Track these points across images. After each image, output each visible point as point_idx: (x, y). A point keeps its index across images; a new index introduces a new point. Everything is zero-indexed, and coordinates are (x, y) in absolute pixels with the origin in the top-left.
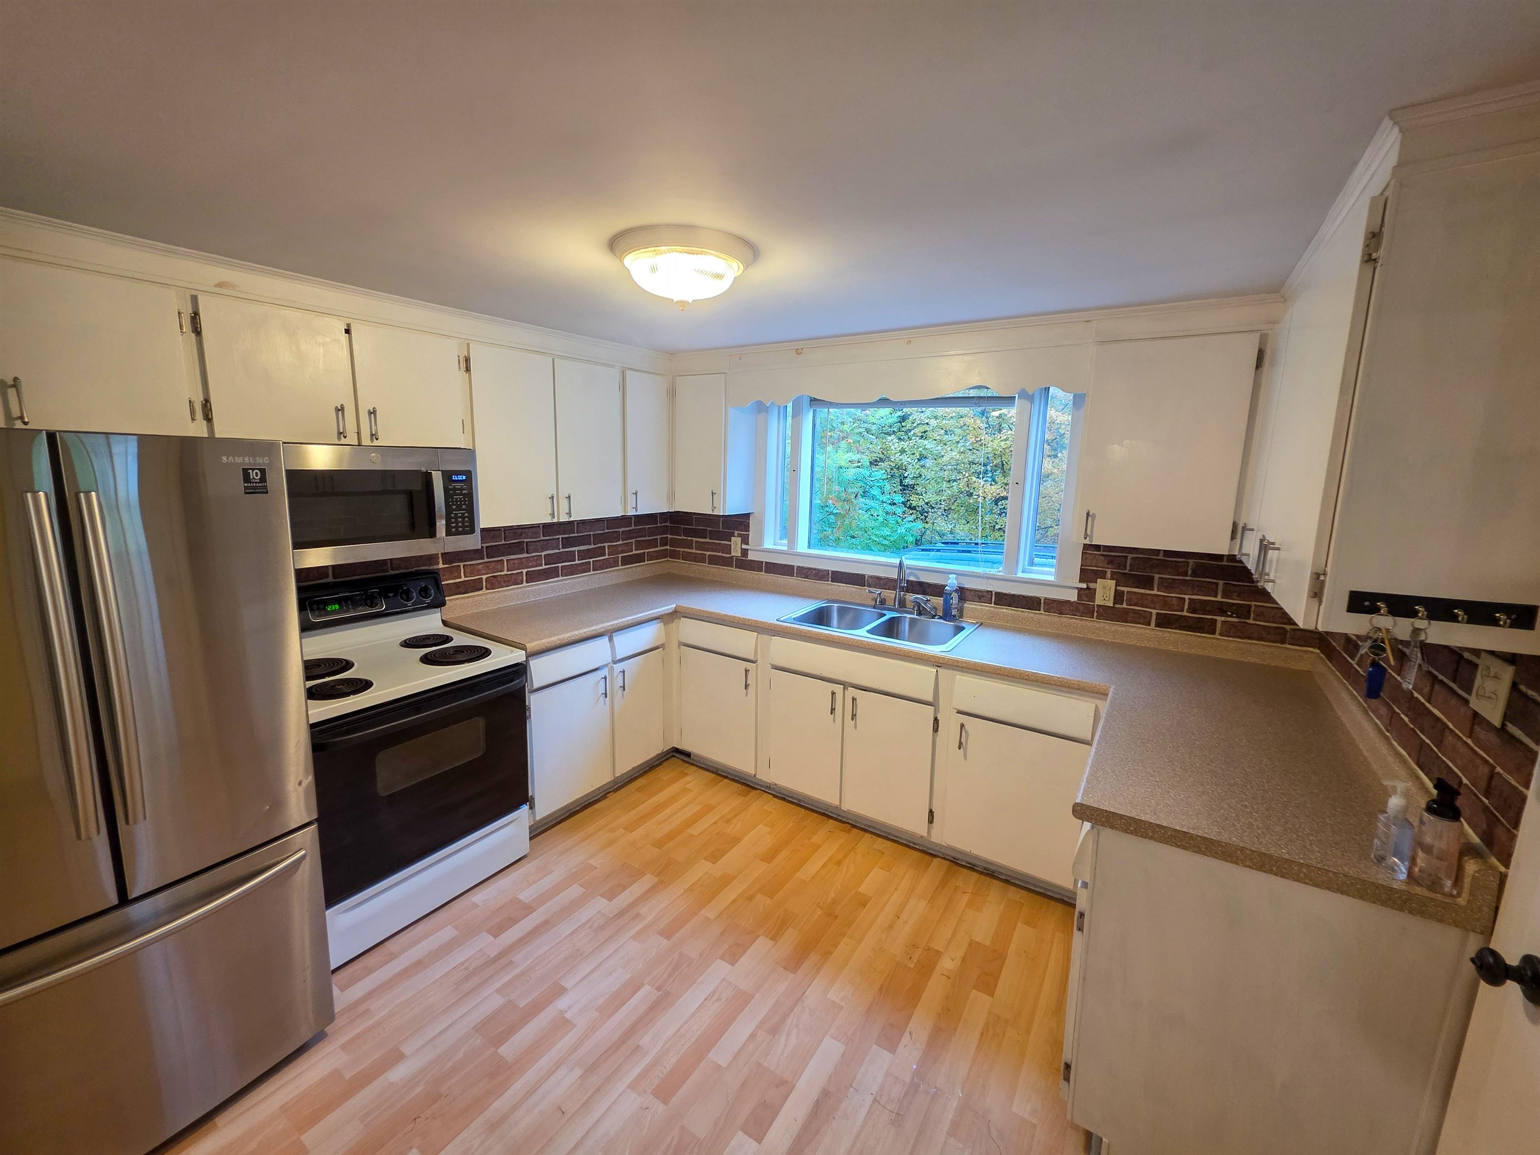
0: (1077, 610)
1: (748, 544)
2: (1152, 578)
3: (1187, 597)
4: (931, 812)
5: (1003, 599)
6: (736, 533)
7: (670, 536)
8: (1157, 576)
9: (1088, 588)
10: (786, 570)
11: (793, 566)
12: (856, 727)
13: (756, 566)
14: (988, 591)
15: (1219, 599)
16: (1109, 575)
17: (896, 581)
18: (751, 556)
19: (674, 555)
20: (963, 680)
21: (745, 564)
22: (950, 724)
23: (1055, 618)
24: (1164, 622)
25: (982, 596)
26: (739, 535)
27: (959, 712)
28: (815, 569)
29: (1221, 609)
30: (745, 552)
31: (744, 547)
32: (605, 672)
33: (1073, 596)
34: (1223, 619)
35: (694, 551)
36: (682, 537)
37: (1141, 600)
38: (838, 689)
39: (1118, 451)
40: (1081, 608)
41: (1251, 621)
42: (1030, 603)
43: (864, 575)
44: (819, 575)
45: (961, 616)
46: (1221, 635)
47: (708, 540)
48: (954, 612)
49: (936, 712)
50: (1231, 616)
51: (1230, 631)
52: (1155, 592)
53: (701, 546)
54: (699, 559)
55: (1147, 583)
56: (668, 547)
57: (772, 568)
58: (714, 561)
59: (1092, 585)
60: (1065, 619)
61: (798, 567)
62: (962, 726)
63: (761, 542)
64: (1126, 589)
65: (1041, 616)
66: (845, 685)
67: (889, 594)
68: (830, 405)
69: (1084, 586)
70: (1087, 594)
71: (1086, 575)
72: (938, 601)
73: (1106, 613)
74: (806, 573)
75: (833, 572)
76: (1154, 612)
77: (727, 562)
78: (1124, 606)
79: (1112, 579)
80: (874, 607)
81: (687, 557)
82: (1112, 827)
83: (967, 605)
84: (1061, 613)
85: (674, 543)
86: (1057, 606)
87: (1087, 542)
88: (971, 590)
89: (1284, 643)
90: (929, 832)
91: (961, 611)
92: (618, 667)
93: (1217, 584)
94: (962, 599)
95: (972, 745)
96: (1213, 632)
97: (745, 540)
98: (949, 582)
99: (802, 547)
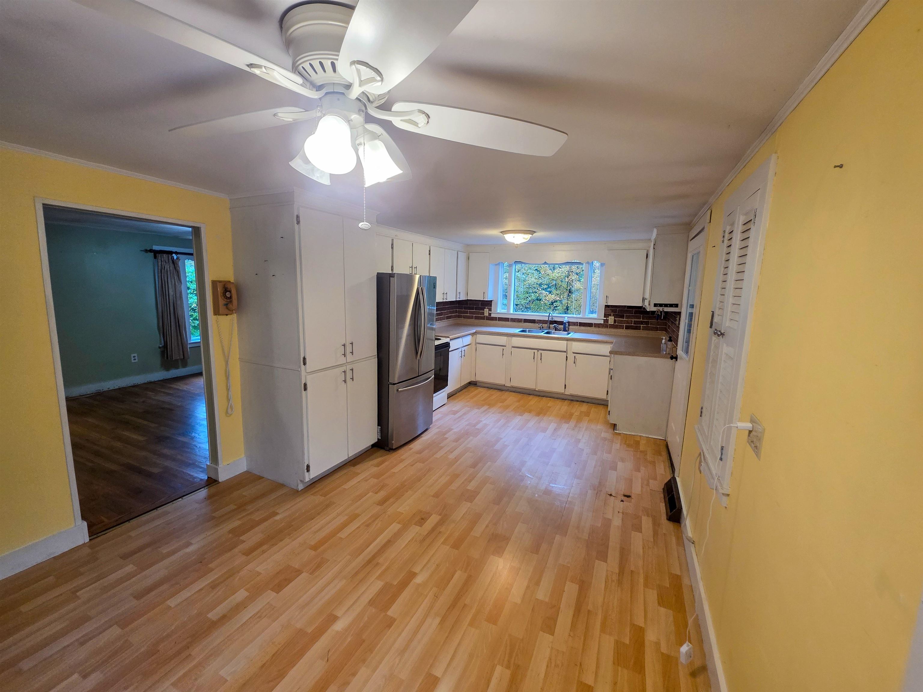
0: (603, 326)
1: (491, 311)
2: (624, 315)
3: (633, 320)
4: (565, 385)
5: (582, 324)
6: (486, 307)
7: (458, 310)
8: (625, 315)
9: (606, 319)
10: (507, 320)
11: (509, 318)
12: (541, 362)
13: (495, 319)
14: (577, 322)
15: (641, 320)
16: (612, 315)
17: (547, 321)
18: (492, 315)
19: (459, 317)
20: (575, 344)
21: (490, 318)
22: (571, 357)
23: (597, 329)
24: (627, 328)
25: (575, 324)
26: (487, 308)
27: (574, 353)
28: (517, 319)
29: (642, 323)
30: (490, 314)
31: (490, 312)
32: (460, 350)
33: (602, 322)
34: (642, 325)
35: (468, 315)
36: (463, 310)
37: (621, 322)
38: (536, 351)
39: (614, 279)
40: (605, 325)
41: (649, 326)
42: (590, 325)
43: (535, 320)
44: (519, 321)
45: (569, 330)
46: (642, 330)
47: (474, 310)
48: (567, 329)
49: (567, 354)
50: (644, 324)
51: (645, 329)
52: (625, 319)
53: (471, 313)
54: (472, 317)
55: (622, 317)
56: (457, 314)
57: (501, 319)
58: (476, 318)
59: (607, 318)
60: (600, 329)
61: (511, 318)
62: (575, 357)
63: (497, 310)
64: (617, 319)
65: (593, 329)
66: (538, 350)
67: (545, 325)
68: (524, 263)
69: (605, 318)
70: (606, 321)
71: (605, 316)
72: (562, 326)
73: (612, 326)
74: (514, 320)
75: (524, 319)
76: (625, 325)
77: (483, 318)
78: (617, 324)
79: (613, 316)
80: (540, 329)
81: (465, 317)
82: (617, 354)
83: (570, 327)
84: (599, 327)
85: (459, 312)
86: (598, 325)
87: (606, 304)
88: (572, 322)
89: (657, 331)
90: (565, 391)
91: (569, 329)
92: (463, 349)
93: (641, 316)
94: (569, 325)
95: (578, 362)
96: (640, 330)
97: (490, 310)
98: (565, 319)
99: (512, 312)
